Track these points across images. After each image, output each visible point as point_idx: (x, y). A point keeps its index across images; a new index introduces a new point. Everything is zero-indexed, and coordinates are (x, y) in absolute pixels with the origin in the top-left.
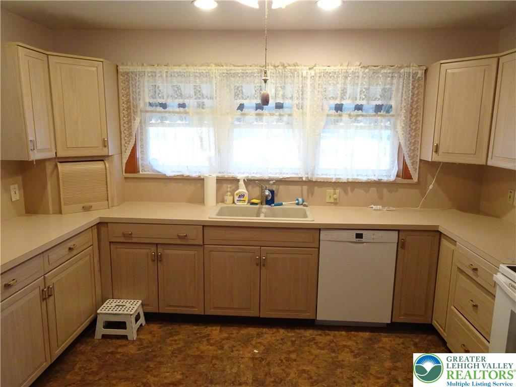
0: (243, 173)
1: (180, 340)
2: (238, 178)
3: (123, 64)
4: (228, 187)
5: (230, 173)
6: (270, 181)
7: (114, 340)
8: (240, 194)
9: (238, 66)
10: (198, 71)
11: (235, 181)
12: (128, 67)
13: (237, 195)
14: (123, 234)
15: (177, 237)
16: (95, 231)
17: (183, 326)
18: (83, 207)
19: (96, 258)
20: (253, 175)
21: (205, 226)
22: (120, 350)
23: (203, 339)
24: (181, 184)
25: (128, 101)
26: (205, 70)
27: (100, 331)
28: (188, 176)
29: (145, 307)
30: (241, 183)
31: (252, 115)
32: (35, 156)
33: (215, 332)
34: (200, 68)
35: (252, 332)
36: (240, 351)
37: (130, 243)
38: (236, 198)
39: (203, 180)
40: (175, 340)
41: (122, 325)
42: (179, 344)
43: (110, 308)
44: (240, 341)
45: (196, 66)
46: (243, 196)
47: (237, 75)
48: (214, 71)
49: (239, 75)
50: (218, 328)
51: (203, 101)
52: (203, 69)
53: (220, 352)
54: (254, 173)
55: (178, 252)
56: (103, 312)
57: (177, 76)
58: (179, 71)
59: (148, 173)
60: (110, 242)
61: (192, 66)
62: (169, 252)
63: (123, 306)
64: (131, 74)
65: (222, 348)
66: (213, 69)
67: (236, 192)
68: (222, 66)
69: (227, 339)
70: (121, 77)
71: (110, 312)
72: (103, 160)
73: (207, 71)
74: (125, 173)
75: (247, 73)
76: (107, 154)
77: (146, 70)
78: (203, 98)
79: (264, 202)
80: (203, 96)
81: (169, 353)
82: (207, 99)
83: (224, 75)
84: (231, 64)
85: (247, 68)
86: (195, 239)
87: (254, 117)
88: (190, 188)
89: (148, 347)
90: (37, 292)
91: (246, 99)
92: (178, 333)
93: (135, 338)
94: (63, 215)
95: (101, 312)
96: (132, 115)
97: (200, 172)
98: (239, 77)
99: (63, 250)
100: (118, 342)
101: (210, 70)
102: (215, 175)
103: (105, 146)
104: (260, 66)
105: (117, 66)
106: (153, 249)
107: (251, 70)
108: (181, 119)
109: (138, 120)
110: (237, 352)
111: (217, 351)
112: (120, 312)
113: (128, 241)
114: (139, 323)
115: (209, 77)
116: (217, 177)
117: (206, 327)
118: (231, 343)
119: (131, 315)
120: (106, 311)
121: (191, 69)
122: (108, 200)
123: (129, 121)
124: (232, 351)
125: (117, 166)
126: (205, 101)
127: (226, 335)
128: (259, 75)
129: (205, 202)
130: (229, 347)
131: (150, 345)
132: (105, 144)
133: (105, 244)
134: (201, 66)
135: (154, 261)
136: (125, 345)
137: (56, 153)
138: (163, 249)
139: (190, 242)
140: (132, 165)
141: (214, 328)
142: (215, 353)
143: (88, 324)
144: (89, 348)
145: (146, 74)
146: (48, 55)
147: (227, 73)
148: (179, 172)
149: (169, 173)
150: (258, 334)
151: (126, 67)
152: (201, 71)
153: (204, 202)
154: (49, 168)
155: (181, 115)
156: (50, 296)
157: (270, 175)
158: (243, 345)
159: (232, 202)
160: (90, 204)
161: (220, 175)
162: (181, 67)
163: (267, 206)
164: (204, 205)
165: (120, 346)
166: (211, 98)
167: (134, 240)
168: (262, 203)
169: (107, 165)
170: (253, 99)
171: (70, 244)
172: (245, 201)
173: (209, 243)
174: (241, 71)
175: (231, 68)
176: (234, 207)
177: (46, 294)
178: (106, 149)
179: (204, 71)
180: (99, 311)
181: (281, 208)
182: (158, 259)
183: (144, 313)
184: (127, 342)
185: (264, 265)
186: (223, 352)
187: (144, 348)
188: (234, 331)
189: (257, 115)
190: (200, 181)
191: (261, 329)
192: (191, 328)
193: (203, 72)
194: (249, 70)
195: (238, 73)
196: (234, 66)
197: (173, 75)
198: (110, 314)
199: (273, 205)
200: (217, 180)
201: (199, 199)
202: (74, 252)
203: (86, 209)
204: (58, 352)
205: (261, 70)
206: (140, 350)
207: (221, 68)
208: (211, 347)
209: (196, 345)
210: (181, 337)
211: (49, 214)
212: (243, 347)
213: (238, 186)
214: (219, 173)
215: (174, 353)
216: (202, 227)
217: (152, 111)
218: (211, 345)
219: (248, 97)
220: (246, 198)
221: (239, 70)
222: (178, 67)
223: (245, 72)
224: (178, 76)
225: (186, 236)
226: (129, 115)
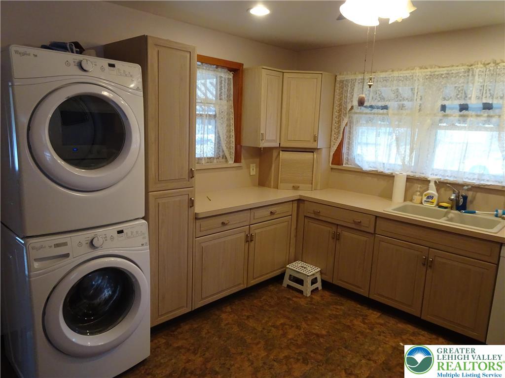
0: (436, 175)
1: (341, 309)
2: (429, 179)
3: (340, 74)
4: (418, 187)
5: (423, 174)
6: (464, 186)
7: (294, 292)
8: (429, 195)
9: (444, 67)
10: (402, 75)
11: (426, 181)
12: (344, 76)
13: (425, 195)
14: (314, 211)
15: (352, 222)
16: (295, 205)
17: (349, 301)
18: (293, 186)
19: (294, 227)
20: (447, 178)
21: (378, 217)
22: (294, 299)
23: (360, 317)
24: (375, 179)
25: (340, 105)
26: (408, 73)
27: (287, 281)
28: (382, 172)
29: (323, 275)
30: (432, 184)
31: (455, 116)
32: (264, 144)
33: (374, 316)
34: (404, 72)
35: (409, 329)
36: (386, 338)
37: (318, 219)
38: (424, 198)
39: (394, 176)
40: (338, 309)
41: (300, 282)
42: (338, 312)
43: (297, 267)
44: (392, 331)
45: (401, 70)
46: (432, 198)
47: (441, 77)
48: (418, 74)
49: (443, 76)
50: (379, 314)
51: (404, 103)
52: (407, 73)
53: (368, 331)
54: (448, 176)
55: (355, 236)
56: (290, 267)
57: (382, 80)
58: (384, 76)
59: (350, 166)
60: (305, 216)
61: (397, 71)
62: (346, 234)
63: (305, 268)
64: (345, 82)
65: (372, 329)
66: (418, 72)
67: (425, 193)
68: (427, 68)
69: (381, 325)
70: (338, 85)
71: (295, 269)
72: (313, 152)
73: (411, 74)
74: (332, 164)
75: (452, 73)
76: (316, 147)
77: (357, 78)
78: (404, 100)
79: (455, 207)
80: (403, 99)
81: (327, 315)
82: (407, 101)
83: (427, 77)
84: (435, 66)
85: (455, 68)
86: (368, 227)
87: (457, 118)
88: (383, 183)
89: (314, 305)
90: (243, 235)
91: (448, 100)
92: (342, 304)
93: (308, 296)
94: (279, 190)
95: (289, 267)
96: (342, 116)
97: (393, 170)
98: (443, 78)
99: (266, 212)
100: (296, 294)
101: (414, 73)
102: (405, 174)
103: (315, 141)
104: (468, 66)
105: (336, 76)
106: (334, 229)
107: (457, 70)
108: (383, 120)
109: (346, 120)
110: (384, 337)
111: (366, 329)
112: (302, 272)
113: (316, 218)
114: (315, 286)
115: (412, 80)
116: (407, 176)
117: (368, 310)
118: (383, 329)
119: (308, 276)
120: (292, 268)
121: (396, 74)
122: (312, 184)
123: (339, 122)
124: (380, 335)
125: (325, 157)
126: (406, 103)
127: (382, 322)
128: (466, 75)
129: (393, 198)
130: (379, 331)
131: (316, 304)
132: (315, 139)
133: (301, 217)
134: (406, 70)
135: (334, 238)
136: (300, 298)
137: (280, 144)
138: (342, 231)
139: (362, 229)
140: (337, 158)
141: (375, 313)
142: (364, 330)
143: (280, 273)
144: (276, 290)
145: (357, 80)
146: (283, 72)
147: (431, 75)
148: (374, 167)
149: (366, 167)
150: (413, 333)
151: (342, 76)
152: (405, 75)
153: (391, 198)
154: (275, 154)
155: (384, 116)
156: (251, 241)
157: (466, 180)
158: (393, 335)
159: (419, 202)
160: (298, 185)
161: (411, 174)
162: (387, 73)
163: (457, 212)
164: (391, 201)
165: (296, 297)
166: (412, 100)
167: (320, 218)
168: (452, 208)
169: (315, 156)
170: (455, 99)
171: (273, 209)
172: (433, 203)
173: (379, 233)
174: (445, 72)
175: (435, 70)
176: (422, 207)
177: (249, 239)
178: (316, 143)
179: (408, 75)
180: (288, 266)
181: (472, 216)
182: (337, 237)
183: (322, 280)
184: (302, 296)
185: (430, 267)
186: (371, 332)
187: (311, 304)
188: (392, 322)
189: (461, 116)
190: (391, 177)
191: (421, 330)
192: (355, 305)
193: (406, 76)
194: (454, 70)
195: (442, 74)
196: (439, 67)
197: (379, 80)
198: (294, 270)
199: (463, 211)
200: (407, 178)
201: (388, 195)
202: (275, 217)
203: (295, 188)
204: (253, 282)
205: (469, 70)
206: (307, 304)
207: (426, 70)
208: (362, 325)
209: (352, 318)
210: (343, 308)
211: (270, 187)
212: (391, 336)
213: (428, 187)
214: (412, 172)
215: (330, 316)
216: (374, 217)
217: (360, 113)
218: (364, 323)
219: (451, 98)
220: (435, 200)
221: (444, 71)
222: (384, 73)
223: (450, 72)
224: (384, 81)
225: (360, 222)
226: (340, 116)
